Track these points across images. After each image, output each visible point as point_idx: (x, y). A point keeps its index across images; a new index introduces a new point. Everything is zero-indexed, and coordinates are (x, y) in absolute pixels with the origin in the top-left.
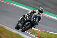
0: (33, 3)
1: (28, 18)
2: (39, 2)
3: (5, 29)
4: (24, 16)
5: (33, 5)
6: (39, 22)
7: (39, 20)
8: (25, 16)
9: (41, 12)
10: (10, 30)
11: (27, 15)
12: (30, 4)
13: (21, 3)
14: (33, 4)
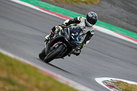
0: (127, 18)
1: (60, 33)
4: (54, 29)
5: (127, 22)
6: (87, 42)
7: (87, 39)
8: (57, 30)
9: (92, 21)
12: (119, 21)
14: (126, 20)
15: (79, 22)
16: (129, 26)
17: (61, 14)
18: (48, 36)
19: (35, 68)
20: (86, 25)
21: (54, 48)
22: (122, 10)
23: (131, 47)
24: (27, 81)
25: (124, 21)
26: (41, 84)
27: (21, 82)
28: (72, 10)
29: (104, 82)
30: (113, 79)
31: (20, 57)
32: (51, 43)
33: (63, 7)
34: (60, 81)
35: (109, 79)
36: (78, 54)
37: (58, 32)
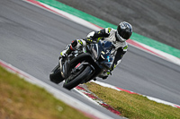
0: (108, 8)
2: (127, 6)
4: (75, 43)
5: (107, 13)
10: (21, 76)
11: (84, 42)
12: (98, 11)
14: (106, 10)
15: (107, 35)
18: (65, 52)
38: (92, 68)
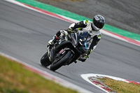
0: (113, 14)
2: (128, 12)
3: (43, 79)
5: (113, 19)
6: (95, 47)
8: (62, 35)
13: (83, 15)
15: (85, 26)
16: (115, 22)
17: (46, 10)
18: (51, 41)
19: (21, 65)
20: (93, 29)
21: (61, 55)
22: (108, 6)
23: (117, 43)
24: (13, 77)
25: (110, 17)
26: (27, 80)
27: (7, 79)
28: (58, 6)
29: (90, 78)
30: (99, 75)
31: (6, 53)
32: (56, 49)
33: (48, 4)
34: (46, 77)
35: (95, 75)
36: (83, 61)
37: (64, 37)
38: (72, 53)
